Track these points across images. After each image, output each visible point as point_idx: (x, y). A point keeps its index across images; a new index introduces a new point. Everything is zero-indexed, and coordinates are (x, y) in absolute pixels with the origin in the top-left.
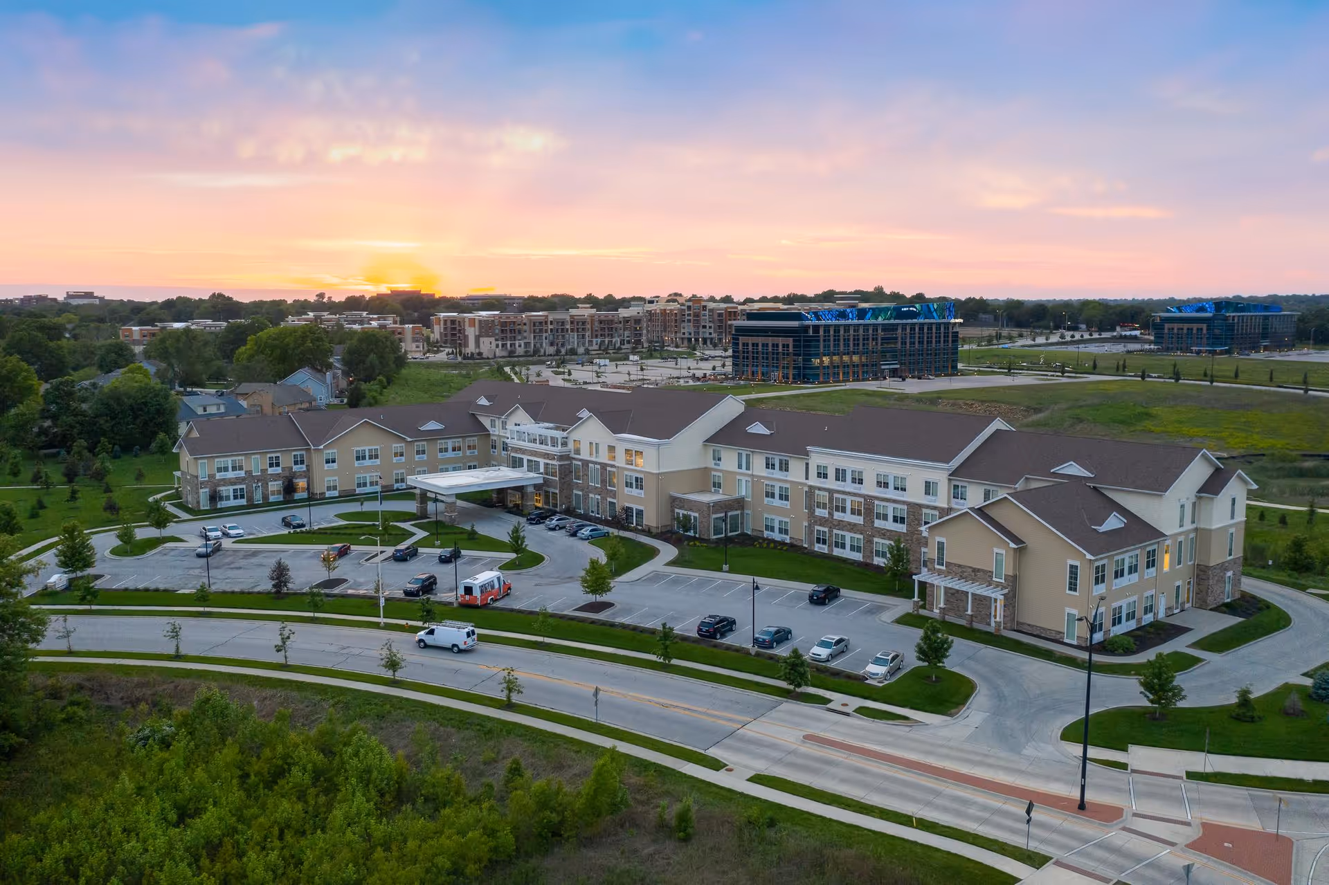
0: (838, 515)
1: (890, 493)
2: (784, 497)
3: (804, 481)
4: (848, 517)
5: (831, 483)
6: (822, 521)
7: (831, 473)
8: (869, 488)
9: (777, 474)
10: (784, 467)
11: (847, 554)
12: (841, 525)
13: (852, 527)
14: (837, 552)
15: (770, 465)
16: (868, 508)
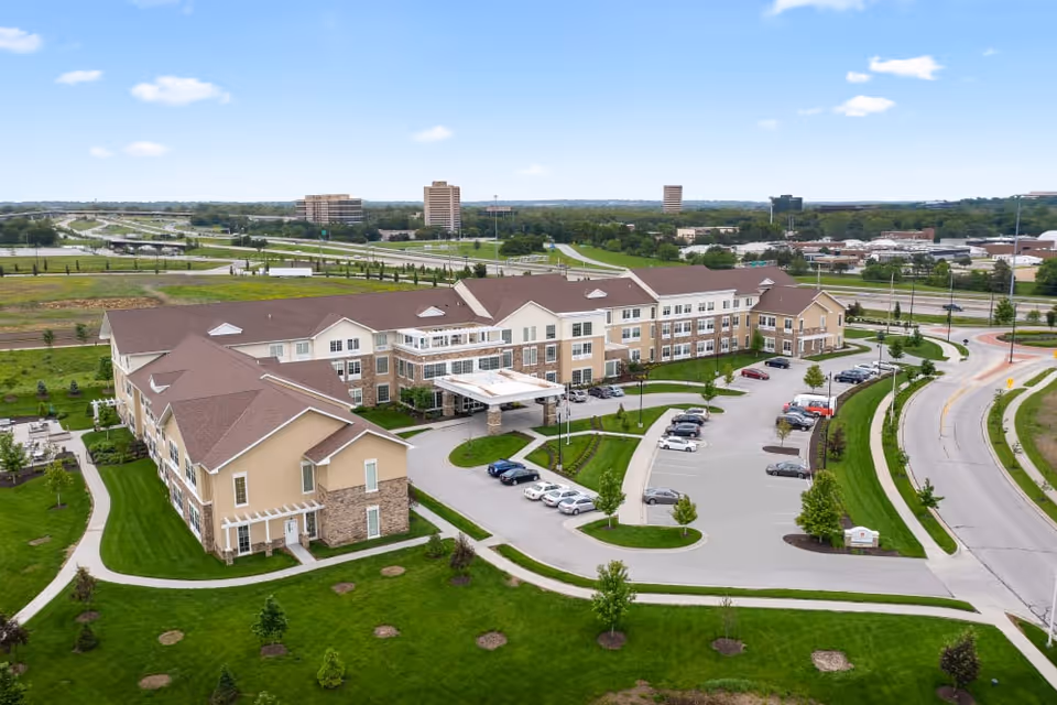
0: (676, 335)
1: (706, 313)
2: (636, 334)
3: (650, 320)
4: (683, 334)
5: (672, 316)
6: (668, 342)
7: (673, 310)
8: (695, 313)
9: (631, 320)
10: (637, 314)
11: (682, 356)
12: (679, 340)
13: (685, 339)
14: (676, 358)
15: (625, 316)
16: (694, 326)
